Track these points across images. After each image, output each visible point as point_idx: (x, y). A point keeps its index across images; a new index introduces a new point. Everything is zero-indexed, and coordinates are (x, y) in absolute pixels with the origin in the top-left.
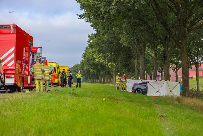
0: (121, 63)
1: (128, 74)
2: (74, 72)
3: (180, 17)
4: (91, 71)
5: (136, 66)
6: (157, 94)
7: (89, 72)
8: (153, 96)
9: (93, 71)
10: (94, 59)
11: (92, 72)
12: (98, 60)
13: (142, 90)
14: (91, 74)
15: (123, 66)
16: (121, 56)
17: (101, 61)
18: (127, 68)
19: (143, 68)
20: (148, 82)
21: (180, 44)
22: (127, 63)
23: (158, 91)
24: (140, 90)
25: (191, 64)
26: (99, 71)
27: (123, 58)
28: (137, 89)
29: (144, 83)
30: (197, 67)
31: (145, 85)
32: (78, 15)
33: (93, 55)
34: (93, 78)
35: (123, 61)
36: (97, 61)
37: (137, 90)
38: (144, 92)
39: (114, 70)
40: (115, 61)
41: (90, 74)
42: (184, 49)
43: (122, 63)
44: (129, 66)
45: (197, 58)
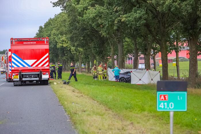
0: (94, 50)
3: (159, 19)
6: (140, 83)
8: (136, 84)
10: (56, 42)
12: (61, 45)
15: (96, 53)
17: (65, 46)
18: (101, 55)
19: (121, 57)
20: (131, 72)
21: (159, 41)
22: (101, 49)
23: (140, 80)
24: (123, 79)
25: (170, 49)
27: (96, 45)
28: (121, 78)
29: (127, 73)
30: (177, 52)
31: (128, 74)
32: (52, 2)
38: (128, 80)
42: (163, 45)
44: (103, 53)
45: (177, 43)
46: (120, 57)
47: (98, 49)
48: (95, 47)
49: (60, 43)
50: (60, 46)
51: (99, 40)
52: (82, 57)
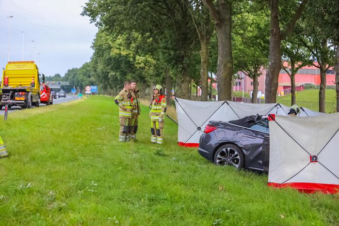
0: (164, 53)
1: (183, 82)
2: (84, 75)
4: (110, 74)
5: (202, 60)
7: (108, 76)
9: (114, 74)
10: (110, 48)
11: (112, 76)
12: (117, 51)
13: (240, 149)
14: (111, 79)
15: (169, 61)
16: (165, 37)
17: (124, 53)
18: (180, 66)
19: (225, 65)
20: (272, 117)
22: (180, 53)
24: (232, 152)
26: (124, 74)
27: (170, 42)
29: (249, 122)
33: (107, 40)
34: (115, 87)
35: (168, 49)
36: (114, 52)
37: (219, 151)
39: (151, 71)
40: (152, 51)
41: (109, 79)
43: (166, 55)
44: (184, 62)
46: (222, 66)
47: (172, 53)
48: (166, 48)
49: (117, 48)
50: (116, 54)
51: (175, 30)
52: (151, 74)
